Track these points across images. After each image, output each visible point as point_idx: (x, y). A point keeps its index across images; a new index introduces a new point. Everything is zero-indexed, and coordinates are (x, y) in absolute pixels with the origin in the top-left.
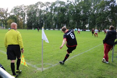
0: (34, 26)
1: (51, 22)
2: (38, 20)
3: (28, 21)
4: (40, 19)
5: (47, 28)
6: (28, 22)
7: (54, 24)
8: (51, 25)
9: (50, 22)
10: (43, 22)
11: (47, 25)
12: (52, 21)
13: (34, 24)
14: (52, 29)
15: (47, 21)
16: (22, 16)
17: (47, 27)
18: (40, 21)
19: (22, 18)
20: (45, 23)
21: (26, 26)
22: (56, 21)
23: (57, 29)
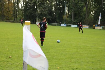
1: (85, 8)
2: (51, 2)
5: (74, 24)
6: (27, 4)
7: (92, 13)
8: (85, 15)
9: (83, 7)
10: (64, 7)
11: (75, 15)
12: (87, 5)
14: (87, 27)
15: (76, 4)
17: (75, 19)
18: (58, 5)
20: (70, 8)
21: (21, 15)
22: (99, 6)
23: (100, 26)
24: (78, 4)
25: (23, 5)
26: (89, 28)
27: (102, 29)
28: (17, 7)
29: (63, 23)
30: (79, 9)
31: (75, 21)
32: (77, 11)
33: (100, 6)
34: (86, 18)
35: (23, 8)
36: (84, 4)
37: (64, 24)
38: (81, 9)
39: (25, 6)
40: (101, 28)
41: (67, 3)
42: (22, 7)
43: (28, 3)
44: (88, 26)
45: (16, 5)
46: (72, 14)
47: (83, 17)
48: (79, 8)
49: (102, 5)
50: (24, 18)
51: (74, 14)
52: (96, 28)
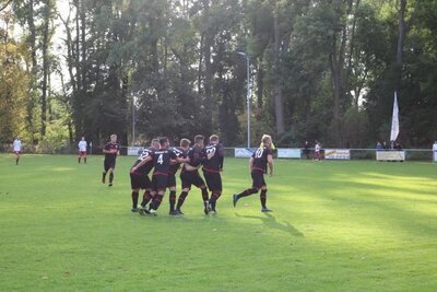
0: (143, 114)
1: (327, 76)
3: (84, 69)
4: (210, 42)
8: (330, 104)
9: (319, 71)
10: (241, 76)
11: (290, 107)
12: (335, 66)
13: (145, 99)
14: (344, 153)
15: (290, 63)
16: (24, 15)
17: (288, 123)
18: (213, 68)
19: (18, 32)
20: (264, 80)
21: (61, 121)
22: (384, 64)
23: (398, 148)
24: (300, 60)
25: (67, 79)
26: (352, 158)
27: (406, 159)
28: (44, 90)
29: (242, 144)
30: (306, 84)
31: (292, 133)
32: (297, 91)
33: (388, 64)
34: (336, 116)
35: (71, 91)
36: (324, 59)
37: (244, 149)
38: (310, 82)
39: (78, 83)
40: (401, 155)
41: (253, 61)
42: (66, 87)
43: (90, 67)
44: (347, 151)
45: (38, 81)
46: (274, 105)
47: (325, 113)
48: (303, 79)
49: (399, 61)
50: (74, 131)
51: (284, 104)
52: (380, 155)
